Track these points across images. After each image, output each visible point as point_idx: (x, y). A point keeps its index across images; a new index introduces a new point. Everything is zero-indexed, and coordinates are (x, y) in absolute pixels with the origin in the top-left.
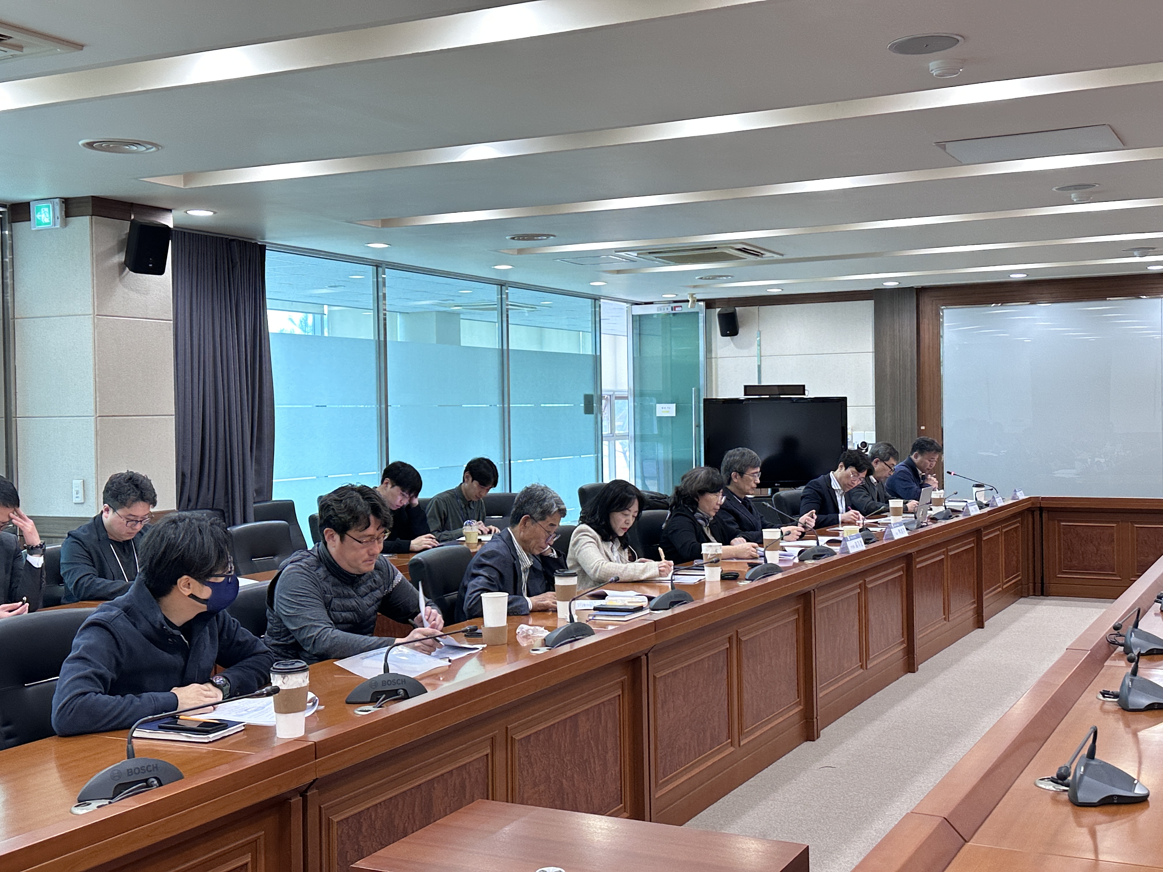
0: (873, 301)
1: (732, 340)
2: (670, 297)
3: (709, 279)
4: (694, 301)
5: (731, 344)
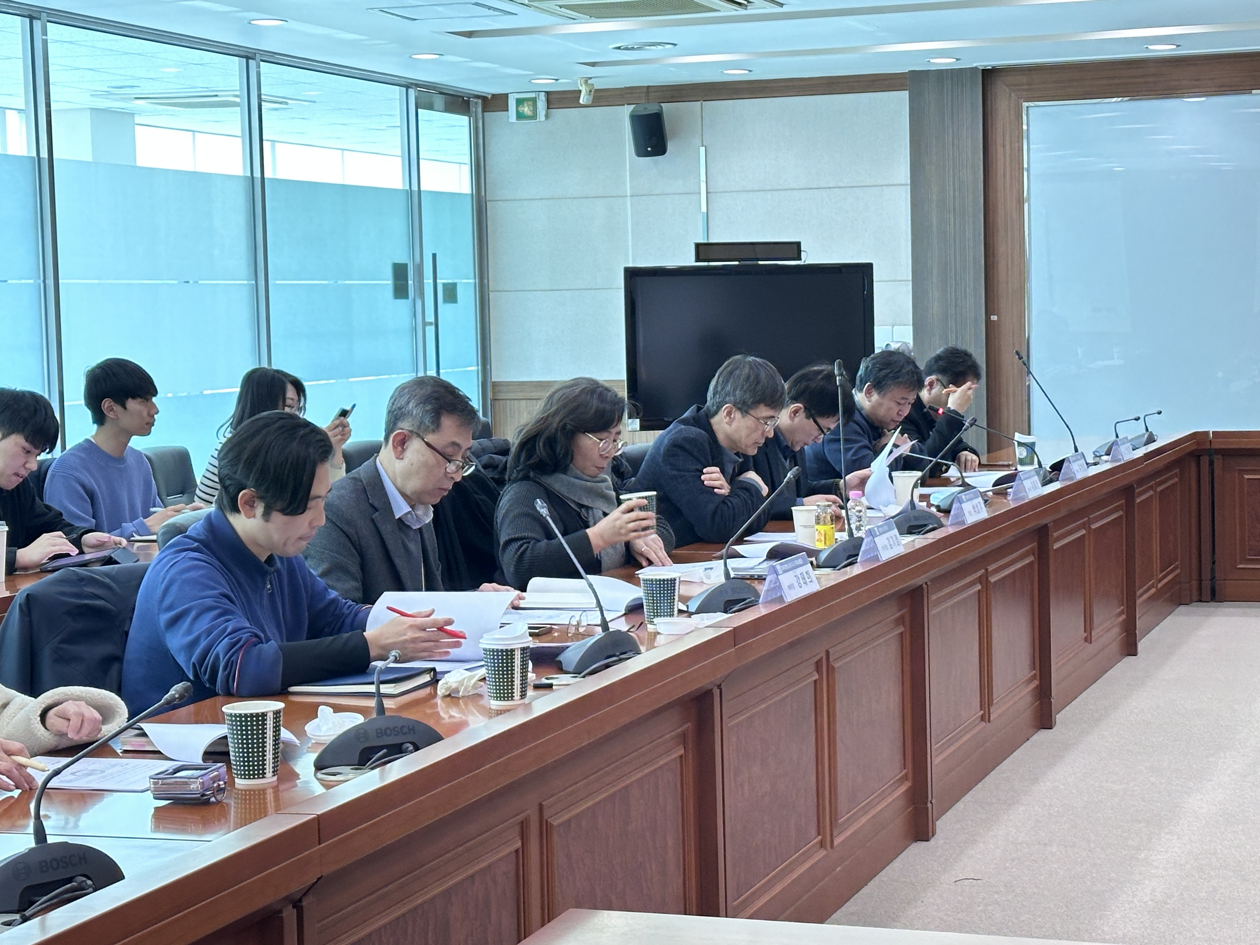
0: (908, 93)
1: (653, 163)
2: (545, 82)
3: (633, 49)
4: (590, 91)
5: (654, 170)
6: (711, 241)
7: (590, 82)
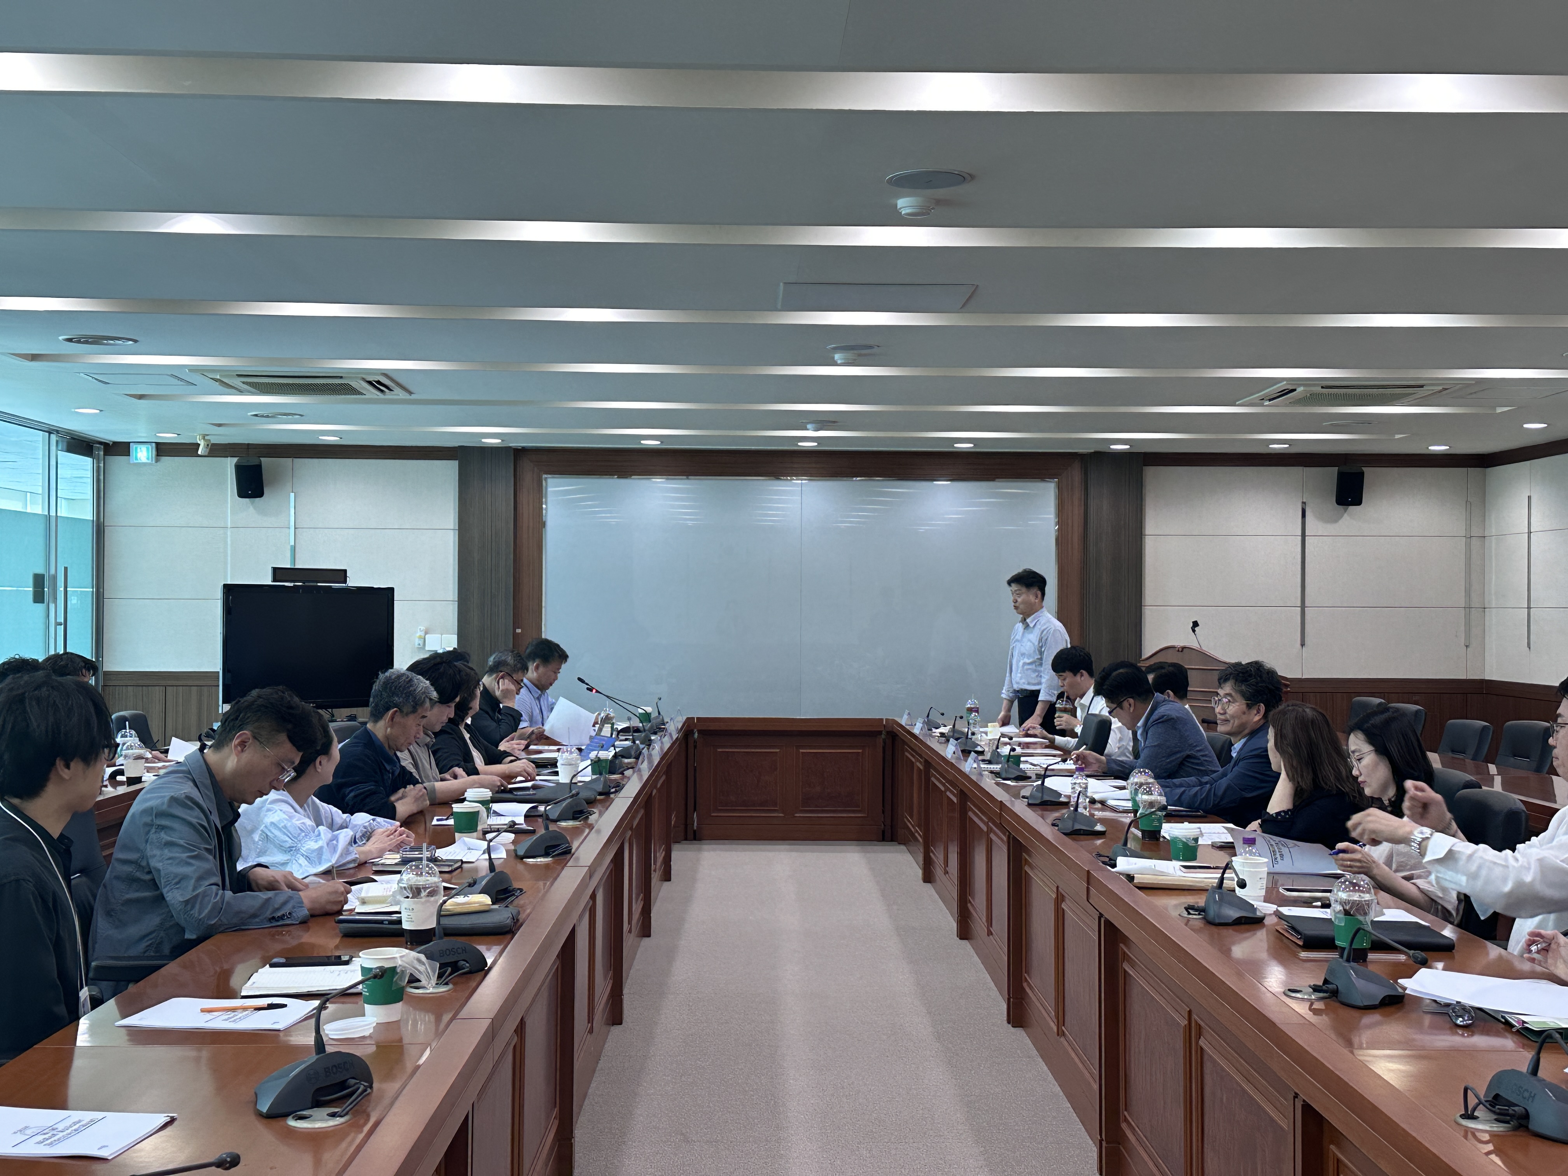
0: (456, 462)
1: (252, 504)
2: (168, 437)
3: (268, 416)
4: (208, 445)
5: (251, 508)
6: (297, 567)
7: (206, 438)
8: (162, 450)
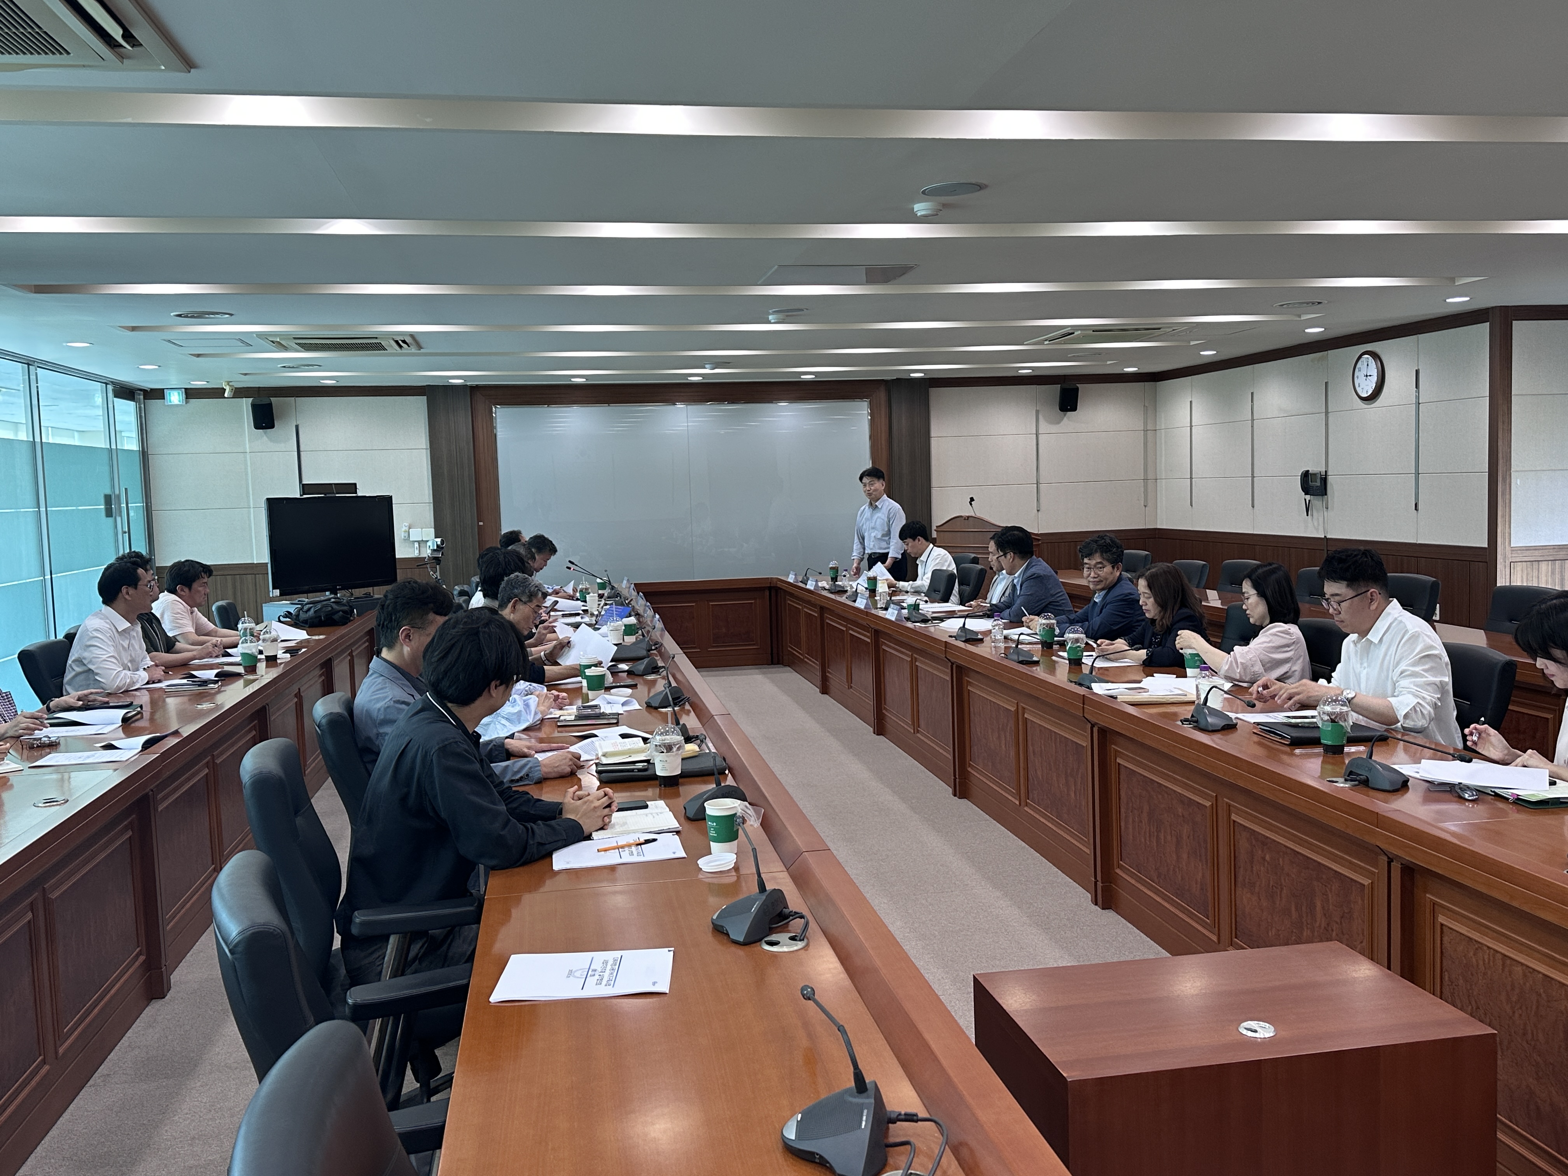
0: (425, 397)
1: (265, 433)
2: (198, 384)
3: (293, 367)
4: (231, 389)
5: (265, 437)
8: (191, 394)
